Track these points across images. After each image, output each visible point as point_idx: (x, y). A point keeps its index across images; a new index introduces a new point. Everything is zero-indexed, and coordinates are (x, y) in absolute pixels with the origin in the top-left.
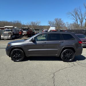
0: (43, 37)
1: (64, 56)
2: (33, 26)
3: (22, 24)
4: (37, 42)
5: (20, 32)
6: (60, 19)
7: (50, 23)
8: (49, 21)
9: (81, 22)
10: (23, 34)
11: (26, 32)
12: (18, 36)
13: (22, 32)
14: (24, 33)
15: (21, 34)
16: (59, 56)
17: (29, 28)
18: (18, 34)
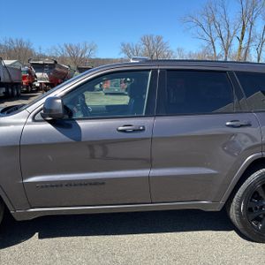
0: (106, 94)
1: (249, 210)
2: (73, 57)
3: (37, 51)
4: (81, 124)
5: (24, 78)
6: (159, 39)
7: (125, 51)
8: (123, 45)
9: (227, 48)
10: (38, 85)
11: (45, 75)
12: (16, 92)
13: (33, 78)
14: (41, 79)
15: (30, 84)
16: (218, 209)
17: (56, 62)
18: (17, 85)
